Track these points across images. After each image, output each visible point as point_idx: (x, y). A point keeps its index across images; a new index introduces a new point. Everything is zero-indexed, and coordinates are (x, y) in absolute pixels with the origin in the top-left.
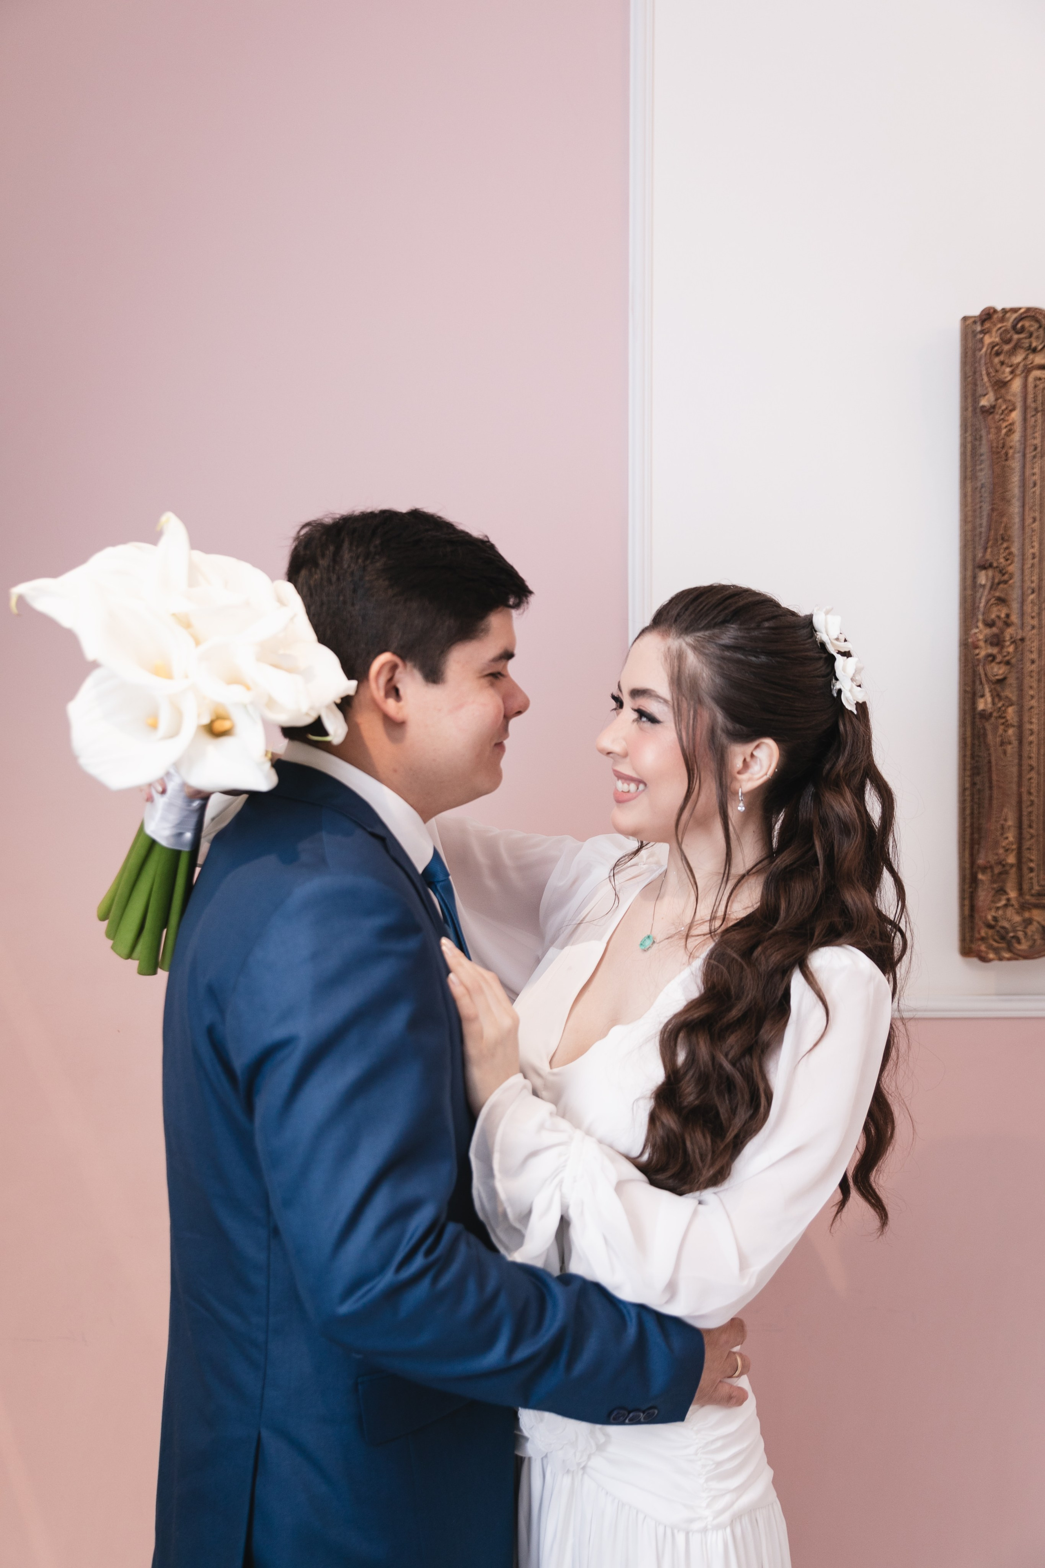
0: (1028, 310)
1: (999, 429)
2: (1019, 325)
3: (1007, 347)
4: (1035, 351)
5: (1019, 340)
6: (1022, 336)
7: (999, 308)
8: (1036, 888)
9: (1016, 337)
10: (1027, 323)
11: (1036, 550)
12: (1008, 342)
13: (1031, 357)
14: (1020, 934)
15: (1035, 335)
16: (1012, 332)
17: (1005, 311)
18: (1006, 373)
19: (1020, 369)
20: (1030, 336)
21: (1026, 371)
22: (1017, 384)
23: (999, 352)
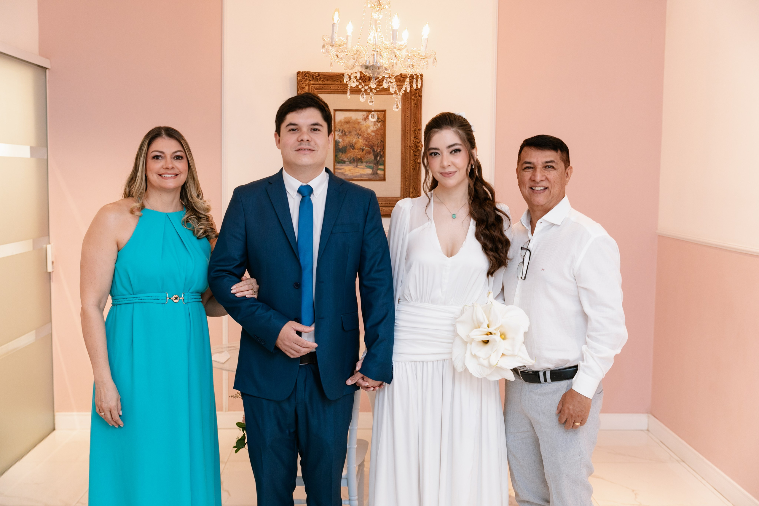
0: (308, 72)
2: (306, 75)
3: (304, 80)
4: (311, 81)
5: (307, 78)
6: (307, 77)
7: (301, 71)
9: (306, 78)
10: (308, 75)
13: (310, 82)
15: (310, 77)
16: (305, 77)
17: (302, 72)
18: (304, 86)
19: (307, 85)
20: (309, 77)
21: (309, 85)
22: (307, 88)
23: (301, 81)
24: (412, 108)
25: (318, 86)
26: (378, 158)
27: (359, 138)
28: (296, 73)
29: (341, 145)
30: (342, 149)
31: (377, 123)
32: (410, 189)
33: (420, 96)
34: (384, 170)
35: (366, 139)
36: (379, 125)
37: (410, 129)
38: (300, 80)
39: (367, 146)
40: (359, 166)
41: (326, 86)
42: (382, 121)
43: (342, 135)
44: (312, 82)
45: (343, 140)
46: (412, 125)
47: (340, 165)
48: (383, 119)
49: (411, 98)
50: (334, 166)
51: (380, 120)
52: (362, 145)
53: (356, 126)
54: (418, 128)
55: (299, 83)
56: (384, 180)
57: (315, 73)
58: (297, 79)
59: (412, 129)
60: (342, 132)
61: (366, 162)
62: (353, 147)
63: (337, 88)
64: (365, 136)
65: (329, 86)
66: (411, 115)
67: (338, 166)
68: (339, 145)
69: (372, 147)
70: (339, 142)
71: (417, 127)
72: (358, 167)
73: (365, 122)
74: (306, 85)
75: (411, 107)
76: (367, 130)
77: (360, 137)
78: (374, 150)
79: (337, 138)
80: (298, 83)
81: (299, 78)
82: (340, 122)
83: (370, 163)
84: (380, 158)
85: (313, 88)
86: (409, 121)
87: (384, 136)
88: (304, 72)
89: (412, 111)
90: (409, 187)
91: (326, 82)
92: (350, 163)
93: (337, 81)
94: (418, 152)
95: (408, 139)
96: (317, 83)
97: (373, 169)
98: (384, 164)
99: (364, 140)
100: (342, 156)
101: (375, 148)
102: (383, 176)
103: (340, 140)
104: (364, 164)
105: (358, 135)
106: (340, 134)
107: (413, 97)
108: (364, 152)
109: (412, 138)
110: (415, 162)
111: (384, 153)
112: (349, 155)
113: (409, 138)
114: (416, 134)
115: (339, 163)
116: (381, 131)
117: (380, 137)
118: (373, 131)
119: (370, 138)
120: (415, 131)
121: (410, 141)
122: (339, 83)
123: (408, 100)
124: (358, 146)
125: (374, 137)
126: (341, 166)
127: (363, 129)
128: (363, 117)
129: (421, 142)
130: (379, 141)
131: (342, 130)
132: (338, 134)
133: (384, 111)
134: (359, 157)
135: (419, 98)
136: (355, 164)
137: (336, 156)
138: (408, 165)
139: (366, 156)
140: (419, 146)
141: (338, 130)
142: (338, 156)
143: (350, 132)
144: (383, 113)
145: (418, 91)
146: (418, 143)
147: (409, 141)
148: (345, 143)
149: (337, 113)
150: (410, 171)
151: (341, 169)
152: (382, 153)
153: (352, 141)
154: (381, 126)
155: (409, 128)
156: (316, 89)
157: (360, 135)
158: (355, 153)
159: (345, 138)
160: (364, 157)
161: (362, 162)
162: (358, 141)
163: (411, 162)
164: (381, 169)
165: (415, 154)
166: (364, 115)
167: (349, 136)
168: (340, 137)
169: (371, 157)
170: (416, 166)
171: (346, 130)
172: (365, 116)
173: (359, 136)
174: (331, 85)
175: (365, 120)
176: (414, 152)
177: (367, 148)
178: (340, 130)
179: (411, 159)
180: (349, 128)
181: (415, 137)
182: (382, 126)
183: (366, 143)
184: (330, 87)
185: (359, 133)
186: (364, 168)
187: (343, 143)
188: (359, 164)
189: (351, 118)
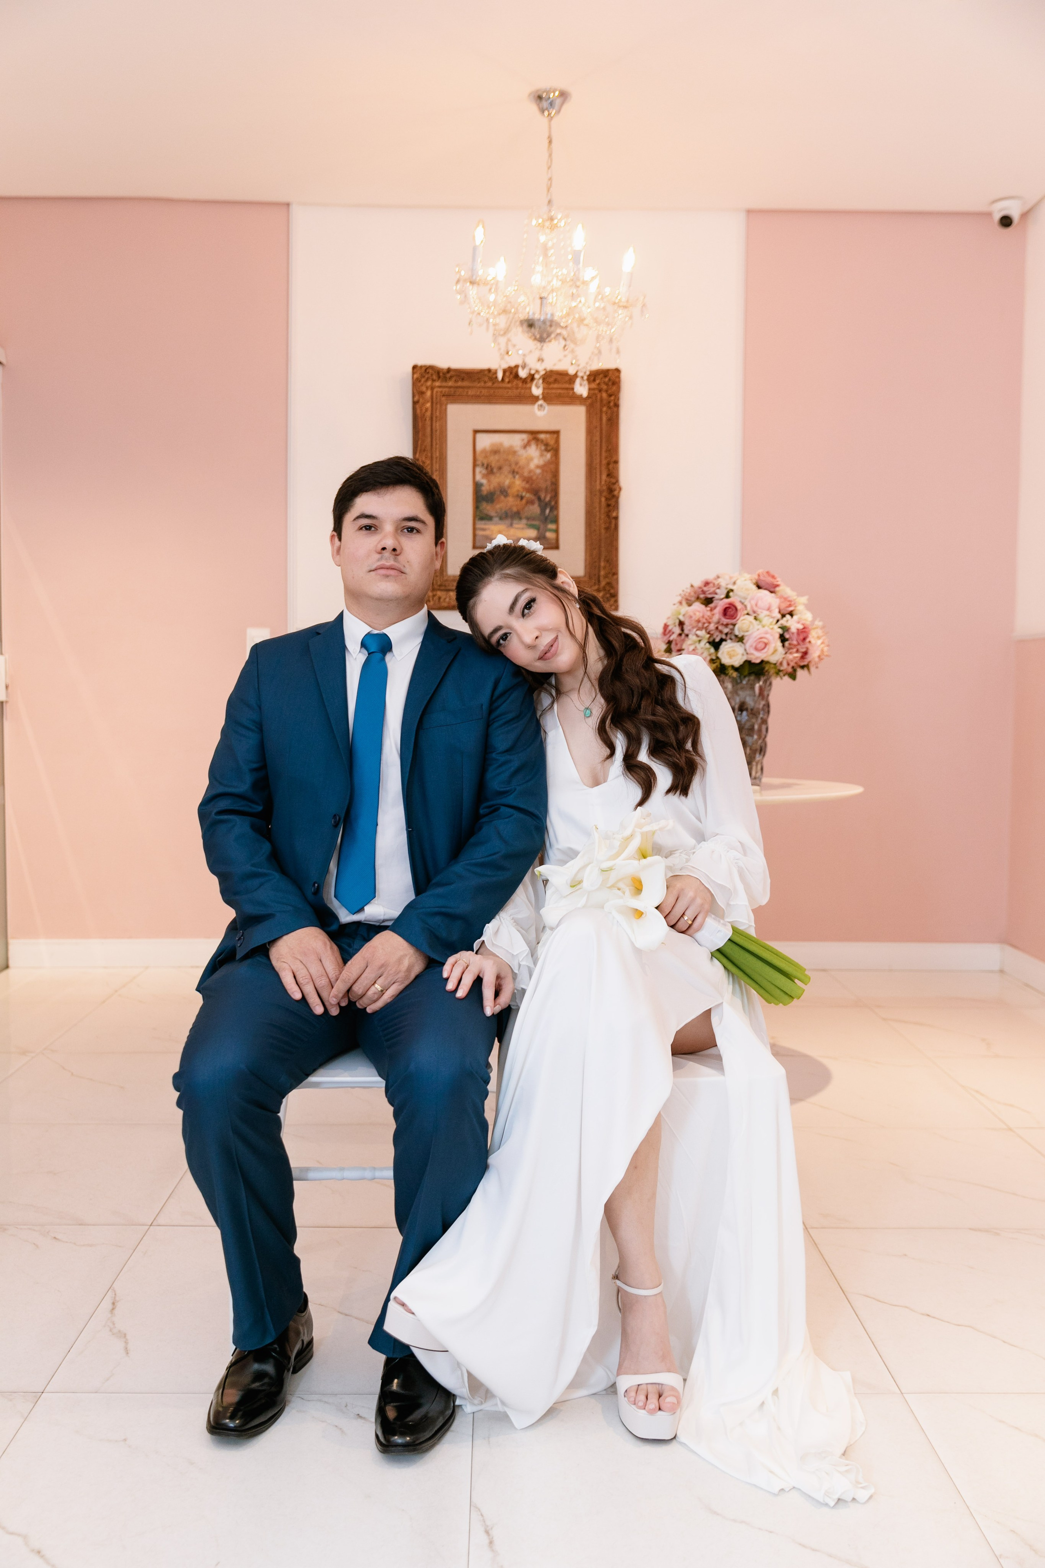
1: (421, 410)
2: (428, 371)
3: (423, 380)
4: (435, 381)
5: (428, 377)
6: (429, 375)
8: (439, 584)
10: (431, 371)
11: (438, 455)
12: (424, 377)
13: (434, 383)
14: (431, 599)
15: (434, 375)
16: (425, 374)
17: (422, 366)
18: (424, 389)
19: (430, 387)
20: (432, 375)
21: (432, 389)
22: (429, 393)
23: (420, 381)
24: (604, 426)
25: (447, 390)
26: (547, 511)
27: (514, 477)
28: (410, 370)
29: (485, 489)
30: (486, 496)
31: (545, 453)
32: (600, 562)
33: (617, 405)
34: (557, 531)
35: (528, 480)
36: (549, 456)
37: (601, 461)
38: (417, 379)
39: (528, 490)
40: (517, 524)
41: (461, 390)
42: (552, 449)
43: (487, 473)
44: (437, 384)
45: (489, 481)
46: (604, 454)
47: (483, 522)
48: (555, 446)
49: (601, 411)
50: (474, 524)
51: (549, 448)
52: (521, 490)
53: (510, 457)
54: (614, 459)
55: (416, 383)
56: (557, 547)
57: (443, 369)
58: (413, 378)
59: (604, 462)
60: (487, 468)
61: (528, 519)
62: (504, 492)
63: (478, 393)
64: (526, 474)
65: (466, 390)
66: (601, 438)
67: (480, 525)
68: (481, 490)
69: (536, 492)
70: (482, 485)
71: (611, 457)
72: (515, 526)
73: (524, 451)
74: (427, 388)
75: (601, 424)
76: (528, 464)
77: (517, 477)
78: (539, 499)
79: (478, 477)
80: (414, 384)
81: (415, 376)
82: (484, 451)
83: (534, 519)
84: (551, 511)
85: (439, 394)
86: (598, 448)
87: (556, 475)
88: (425, 366)
89: (604, 432)
90: (600, 559)
91: (460, 384)
92: (501, 518)
93: (479, 382)
94: (614, 500)
95: (596, 477)
96: (444, 384)
97: (538, 529)
98: (556, 520)
99: (523, 481)
100: (487, 508)
101: (542, 495)
102: (554, 541)
103: (484, 481)
104: (524, 521)
105: (514, 472)
106: (484, 471)
107: (605, 409)
108: (524, 501)
109: (604, 477)
110: (608, 516)
111: (557, 502)
112: (498, 506)
113: (598, 476)
114: (609, 470)
115: (482, 519)
116: (552, 466)
117: (549, 476)
118: (538, 467)
119: (534, 478)
120: (608, 464)
121: (601, 482)
122: (482, 384)
123: (596, 414)
124: (513, 491)
125: (540, 476)
126: (485, 524)
127: (522, 462)
128: (522, 443)
129: (617, 483)
130: (549, 483)
131: (488, 465)
132: (480, 472)
133: (557, 433)
134: (515, 509)
135: (615, 409)
136: (508, 522)
137: (477, 507)
138: (597, 523)
139: (526, 509)
140: (615, 490)
141: (481, 464)
142: (481, 508)
143: (500, 468)
144: (555, 436)
145: (612, 398)
146: (614, 484)
147: (598, 482)
148: (492, 487)
149: (479, 436)
150: (600, 534)
151: (484, 530)
152: (553, 503)
153: (504, 483)
154: (551, 457)
155: (598, 461)
156: (443, 396)
157: (517, 473)
158: (509, 503)
159: (492, 478)
160: (523, 508)
161: (520, 519)
162: (514, 483)
163: (602, 517)
164: (550, 530)
165: (609, 503)
166: (523, 440)
167: (498, 475)
168: (484, 476)
169: (535, 509)
170: (610, 523)
171: (493, 465)
172: (526, 441)
173: (515, 474)
174: (469, 387)
175: (525, 447)
176: (607, 499)
177: (528, 495)
178: (483, 465)
179: (603, 511)
180: (498, 461)
181: (608, 475)
182: (554, 458)
183: (527, 486)
184: (467, 392)
185: (516, 470)
186: (523, 529)
187: (490, 486)
188: (515, 522)
189: (501, 444)
